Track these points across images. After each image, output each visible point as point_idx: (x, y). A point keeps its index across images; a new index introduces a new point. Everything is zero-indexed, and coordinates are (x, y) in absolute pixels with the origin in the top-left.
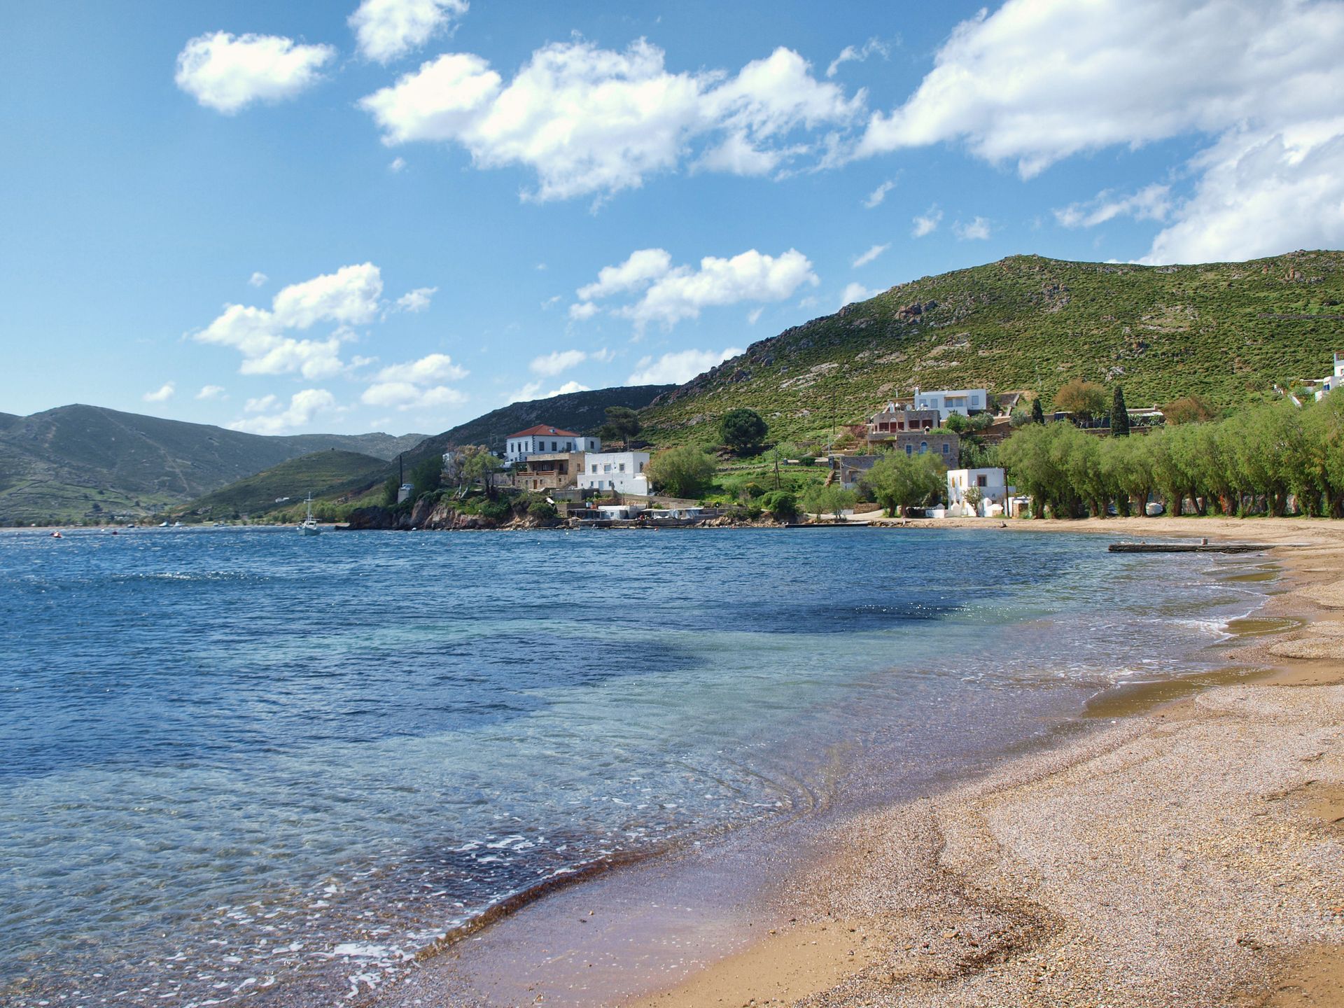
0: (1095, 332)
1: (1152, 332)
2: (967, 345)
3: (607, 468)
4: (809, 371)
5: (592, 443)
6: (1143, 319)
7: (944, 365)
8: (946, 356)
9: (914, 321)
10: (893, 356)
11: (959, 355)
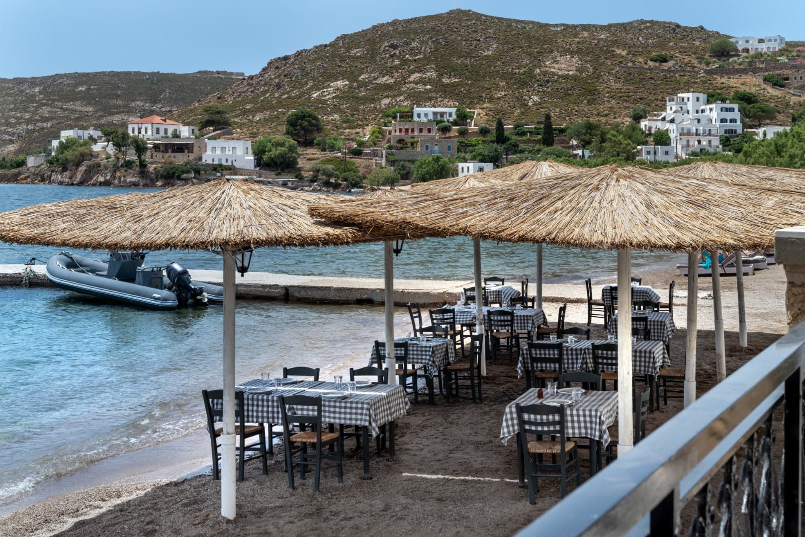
0: (517, 71)
1: (553, 74)
2: (435, 74)
3: (223, 149)
4: (329, 86)
5: (193, 130)
6: (547, 63)
7: (421, 87)
8: (422, 81)
9: (395, 53)
10: (385, 79)
11: (429, 81)
